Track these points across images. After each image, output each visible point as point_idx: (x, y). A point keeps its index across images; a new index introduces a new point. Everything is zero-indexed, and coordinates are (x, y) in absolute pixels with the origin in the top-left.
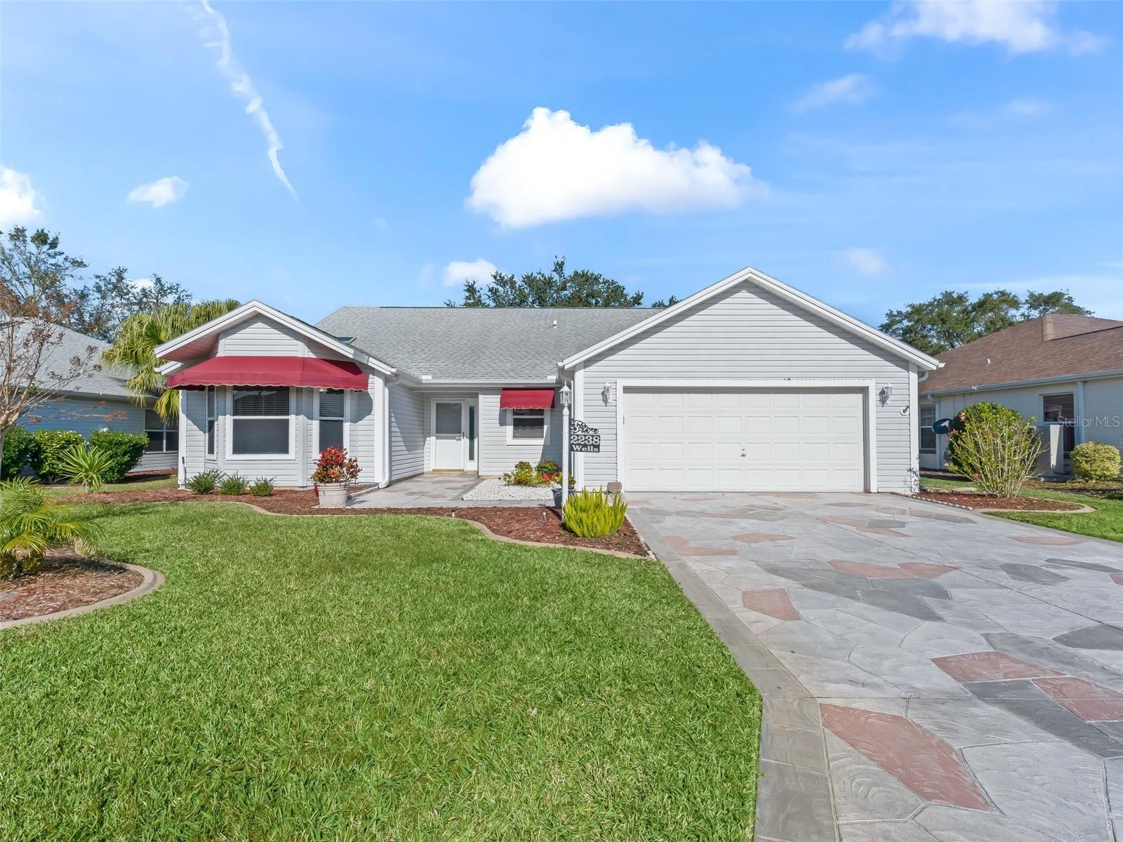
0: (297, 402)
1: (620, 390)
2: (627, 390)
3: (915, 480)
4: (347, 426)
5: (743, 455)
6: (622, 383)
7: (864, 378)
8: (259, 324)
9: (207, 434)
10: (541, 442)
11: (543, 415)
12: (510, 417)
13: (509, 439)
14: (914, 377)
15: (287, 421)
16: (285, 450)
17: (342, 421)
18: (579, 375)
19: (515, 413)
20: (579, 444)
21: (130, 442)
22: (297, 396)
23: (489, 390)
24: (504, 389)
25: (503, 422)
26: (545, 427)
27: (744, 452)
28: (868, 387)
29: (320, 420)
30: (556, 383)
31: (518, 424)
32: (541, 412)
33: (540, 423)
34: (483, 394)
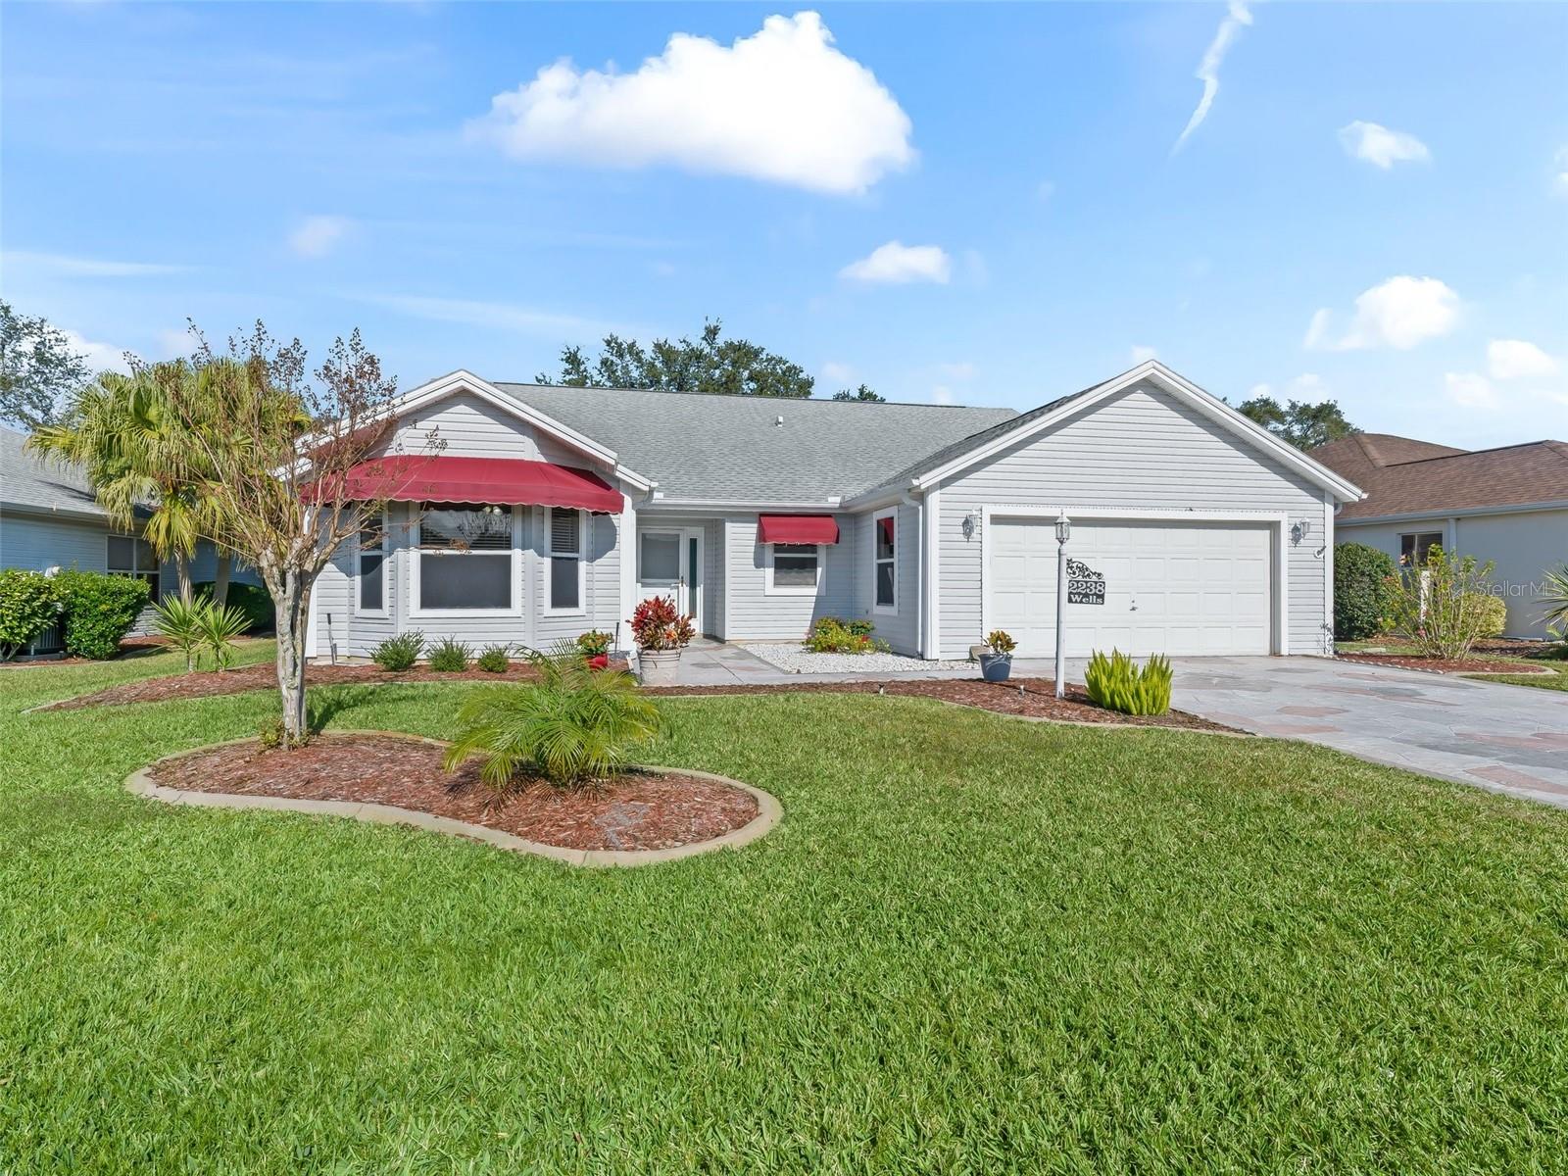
0: (523, 530)
1: (986, 520)
2: (997, 520)
3: (1330, 639)
4: (583, 566)
5: (1133, 609)
6: (989, 510)
7: (1276, 510)
8: (462, 408)
9: (358, 579)
10: (813, 591)
11: (816, 552)
12: (770, 556)
13: (770, 588)
14: (1330, 509)
15: (509, 557)
16: (505, 602)
17: (577, 559)
18: (934, 499)
19: (778, 548)
20: (1079, 594)
21: (134, 590)
22: (523, 521)
23: (740, 516)
24: (762, 515)
25: (759, 563)
26: (819, 570)
27: (1135, 605)
28: (1280, 522)
29: (554, 558)
30: (841, 507)
31: (781, 565)
32: (813, 548)
33: (812, 564)
34: (732, 522)
